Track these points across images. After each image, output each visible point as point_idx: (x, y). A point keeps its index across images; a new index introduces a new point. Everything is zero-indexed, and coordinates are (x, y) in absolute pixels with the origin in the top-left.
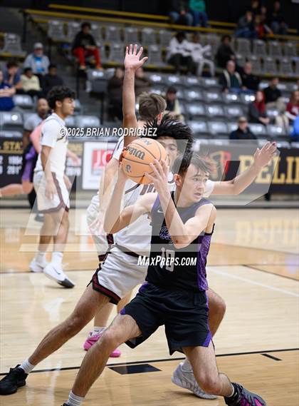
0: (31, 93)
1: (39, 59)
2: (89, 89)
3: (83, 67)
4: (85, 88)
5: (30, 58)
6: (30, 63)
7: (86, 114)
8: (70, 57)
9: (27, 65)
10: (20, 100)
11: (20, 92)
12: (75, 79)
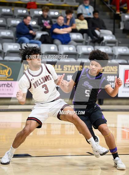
0: (82, 31)
1: (87, 7)
2: (122, 28)
3: (118, 13)
4: (119, 27)
5: (81, 6)
6: (82, 10)
7: (120, 45)
8: (109, 5)
9: (79, 11)
10: (74, 36)
11: (74, 31)
12: (112, 21)
